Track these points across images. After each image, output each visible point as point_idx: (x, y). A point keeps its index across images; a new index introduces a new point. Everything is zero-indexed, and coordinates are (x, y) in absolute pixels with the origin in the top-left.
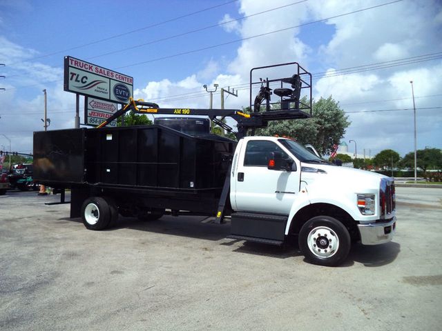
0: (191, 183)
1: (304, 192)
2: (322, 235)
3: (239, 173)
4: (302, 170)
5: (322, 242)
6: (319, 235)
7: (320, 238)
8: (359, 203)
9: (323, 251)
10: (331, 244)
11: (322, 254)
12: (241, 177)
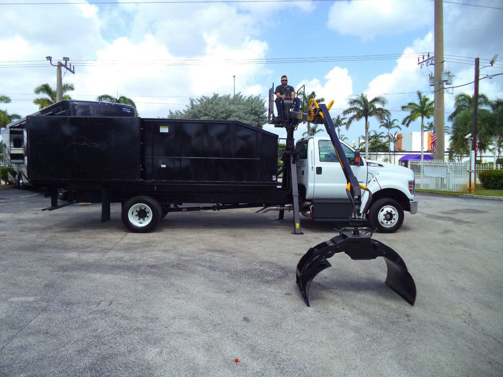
0: (273, 176)
1: (374, 181)
2: (389, 211)
3: (317, 168)
4: (367, 165)
5: (389, 216)
6: (387, 211)
7: (388, 213)
8: (410, 187)
9: (389, 222)
10: (394, 217)
11: (388, 225)
12: (319, 170)
